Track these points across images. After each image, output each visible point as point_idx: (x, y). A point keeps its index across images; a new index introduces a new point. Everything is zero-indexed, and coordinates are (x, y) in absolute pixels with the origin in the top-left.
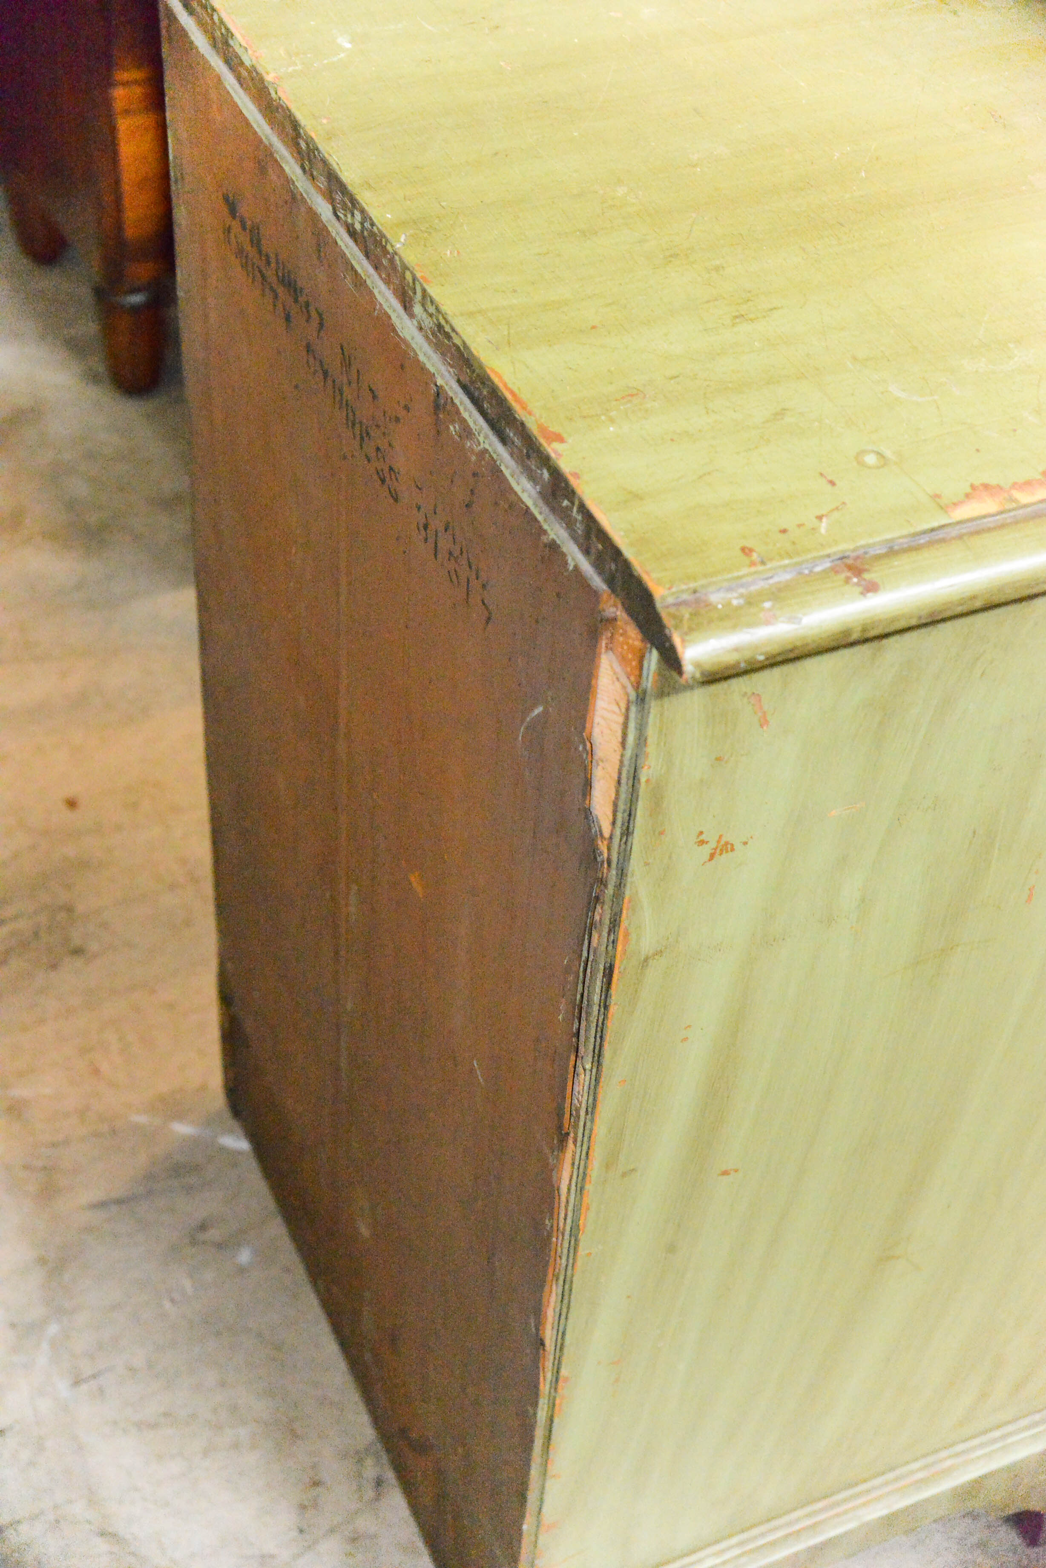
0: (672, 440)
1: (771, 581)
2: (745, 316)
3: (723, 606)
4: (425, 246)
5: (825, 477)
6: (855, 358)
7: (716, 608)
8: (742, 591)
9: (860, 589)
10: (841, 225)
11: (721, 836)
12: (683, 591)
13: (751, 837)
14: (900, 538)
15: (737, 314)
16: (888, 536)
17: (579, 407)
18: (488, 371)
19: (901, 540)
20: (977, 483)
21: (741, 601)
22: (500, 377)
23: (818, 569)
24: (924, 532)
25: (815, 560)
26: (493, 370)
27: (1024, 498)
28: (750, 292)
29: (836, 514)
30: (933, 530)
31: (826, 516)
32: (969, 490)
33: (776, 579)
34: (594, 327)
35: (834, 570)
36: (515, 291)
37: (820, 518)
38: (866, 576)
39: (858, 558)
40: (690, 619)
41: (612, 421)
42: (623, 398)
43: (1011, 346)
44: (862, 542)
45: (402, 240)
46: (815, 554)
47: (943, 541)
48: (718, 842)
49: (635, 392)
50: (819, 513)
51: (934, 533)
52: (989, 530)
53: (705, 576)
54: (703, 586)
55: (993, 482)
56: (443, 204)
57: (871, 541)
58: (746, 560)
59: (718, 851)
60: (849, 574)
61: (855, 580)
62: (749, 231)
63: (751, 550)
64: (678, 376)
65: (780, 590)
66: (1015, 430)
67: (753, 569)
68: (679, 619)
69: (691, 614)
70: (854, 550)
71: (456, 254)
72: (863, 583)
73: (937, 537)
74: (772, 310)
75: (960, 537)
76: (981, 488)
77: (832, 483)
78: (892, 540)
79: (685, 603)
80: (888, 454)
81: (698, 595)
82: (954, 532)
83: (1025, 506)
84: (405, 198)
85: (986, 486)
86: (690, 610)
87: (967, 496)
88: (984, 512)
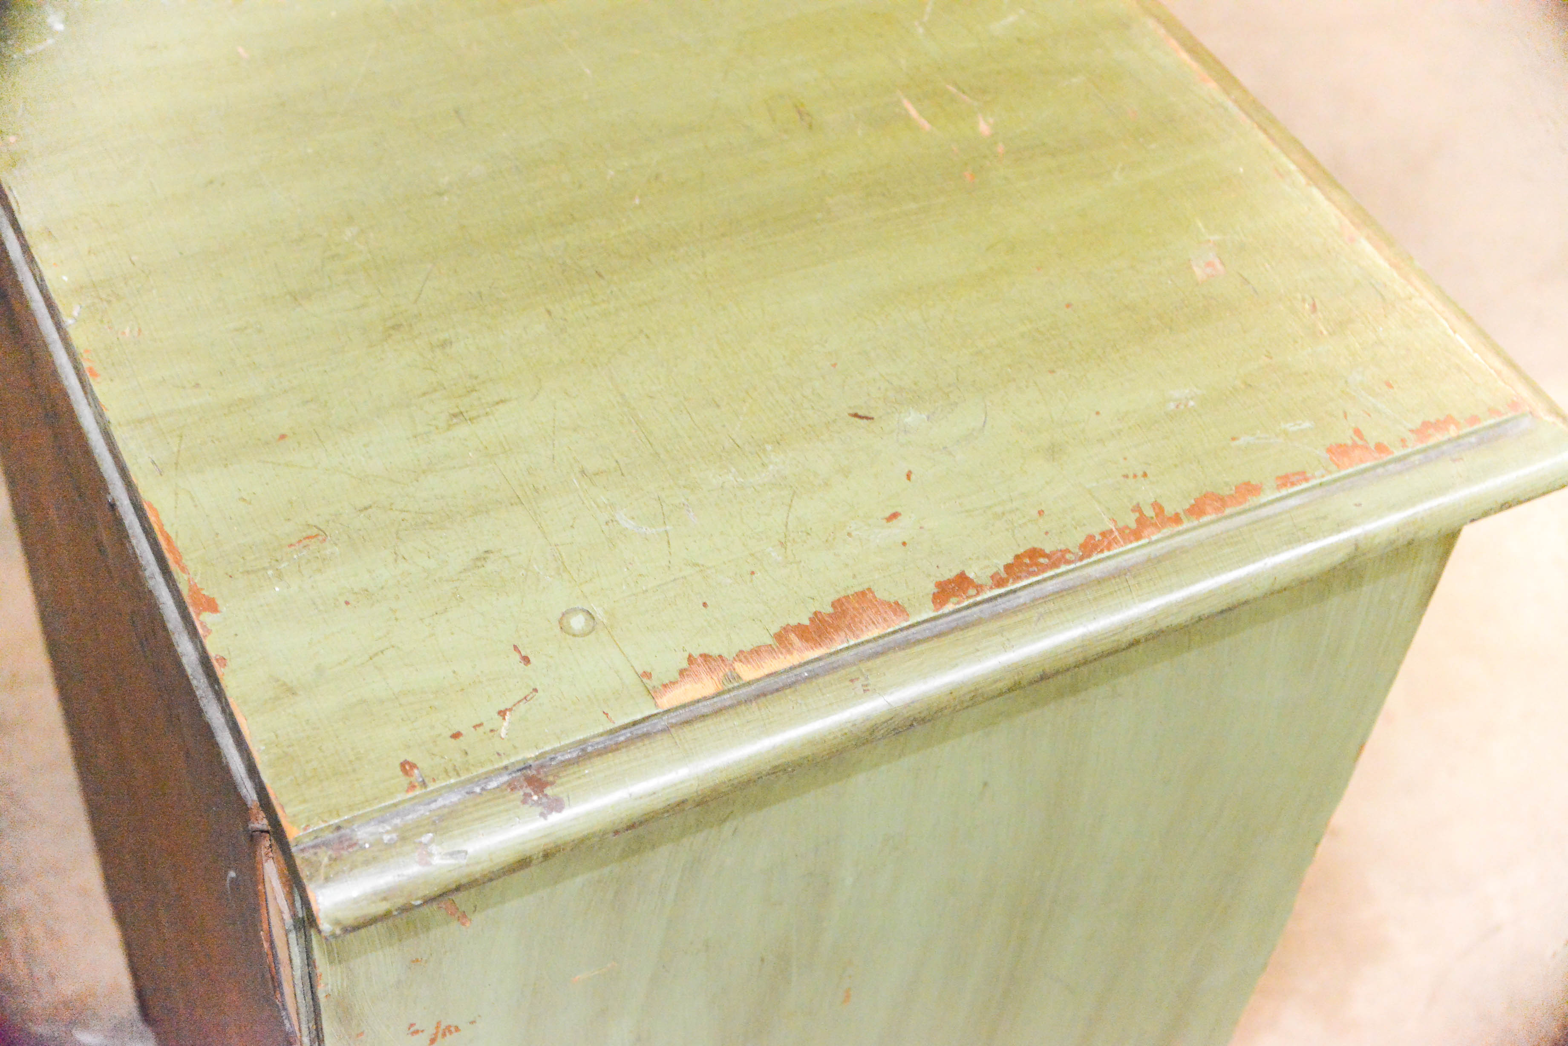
0: (347, 603)
1: (433, 806)
2: (465, 414)
3: (371, 846)
4: (101, 321)
5: (520, 652)
6: (583, 472)
7: (362, 848)
8: (397, 821)
9: (540, 809)
10: (600, 275)
11: (439, 1023)
12: (322, 830)
13: (479, 1016)
14: (594, 737)
15: (456, 411)
16: (580, 737)
17: (243, 558)
18: (146, 507)
19: (597, 740)
20: (696, 654)
21: (394, 836)
22: (157, 516)
23: (493, 785)
24: (625, 727)
25: (488, 776)
26: (150, 505)
27: (747, 672)
28: (476, 378)
29: (523, 707)
30: (635, 723)
31: (510, 710)
32: (685, 664)
33: (440, 802)
34: (283, 437)
35: (512, 786)
36: (197, 385)
37: (502, 713)
38: (549, 791)
39: (542, 766)
40: (329, 866)
41: (280, 576)
42: (300, 542)
43: (769, 447)
44: (547, 748)
45: (75, 314)
46: (489, 768)
47: (647, 735)
48: (437, 1027)
49: (315, 531)
50: (503, 708)
51: (637, 727)
52: (703, 717)
53: (350, 808)
54: (347, 821)
55: (715, 652)
56: (134, 258)
57: (557, 745)
58: (404, 781)
59: (440, 1035)
60: (529, 790)
61: (535, 798)
62: (490, 287)
63: (413, 766)
64: (370, 507)
65: (442, 818)
66: (753, 573)
67: (411, 794)
68: (315, 866)
69: (330, 859)
70: (537, 758)
71: (135, 333)
72: (544, 800)
73: (639, 732)
74: (498, 403)
75: (666, 730)
76: (700, 660)
77: (526, 660)
78: (584, 741)
79: (326, 844)
80: (599, 613)
81: (343, 831)
82: (662, 723)
83: (749, 683)
84: (89, 252)
85: (705, 657)
86: (330, 852)
87: (682, 672)
88: (698, 696)
